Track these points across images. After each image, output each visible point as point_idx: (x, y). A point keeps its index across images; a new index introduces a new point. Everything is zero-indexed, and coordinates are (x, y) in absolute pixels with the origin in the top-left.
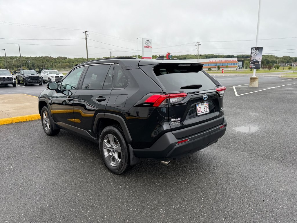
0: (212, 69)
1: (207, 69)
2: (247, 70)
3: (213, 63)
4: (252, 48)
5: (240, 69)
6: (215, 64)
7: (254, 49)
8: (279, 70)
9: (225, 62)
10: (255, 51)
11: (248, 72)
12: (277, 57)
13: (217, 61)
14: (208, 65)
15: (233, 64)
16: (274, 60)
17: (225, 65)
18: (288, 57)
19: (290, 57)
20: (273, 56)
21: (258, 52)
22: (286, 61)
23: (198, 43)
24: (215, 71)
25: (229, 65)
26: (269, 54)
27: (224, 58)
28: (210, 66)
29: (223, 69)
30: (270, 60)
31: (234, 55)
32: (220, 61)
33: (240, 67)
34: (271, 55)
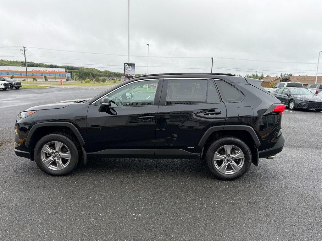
0: (38, 80)
1: (32, 80)
2: (77, 82)
3: (38, 72)
4: (125, 64)
5: (69, 80)
6: (41, 75)
7: (127, 65)
8: (105, 83)
9: (52, 72)
10: (128, 67)
11: (79, 84)
12: (99, 71)
13: (42, 71)
14: (31, 74)
15: (61, 75)
16: (98, 73)
17: (53, 75)
18: (109, 71)
19: (110, 72)
20: (96, 69)
21: (131, 68)
22: (107, 75)
23: (24, 48)
24: (42, 82)
25: (58, 76)
26: (93, 68)
27: (46, 67)
28: (34, 76)
29: (61, 80)
30: (94, 73)
31: (58, 66)
32: (46, 70)
33: (69, 79)
34: (95, 69)
